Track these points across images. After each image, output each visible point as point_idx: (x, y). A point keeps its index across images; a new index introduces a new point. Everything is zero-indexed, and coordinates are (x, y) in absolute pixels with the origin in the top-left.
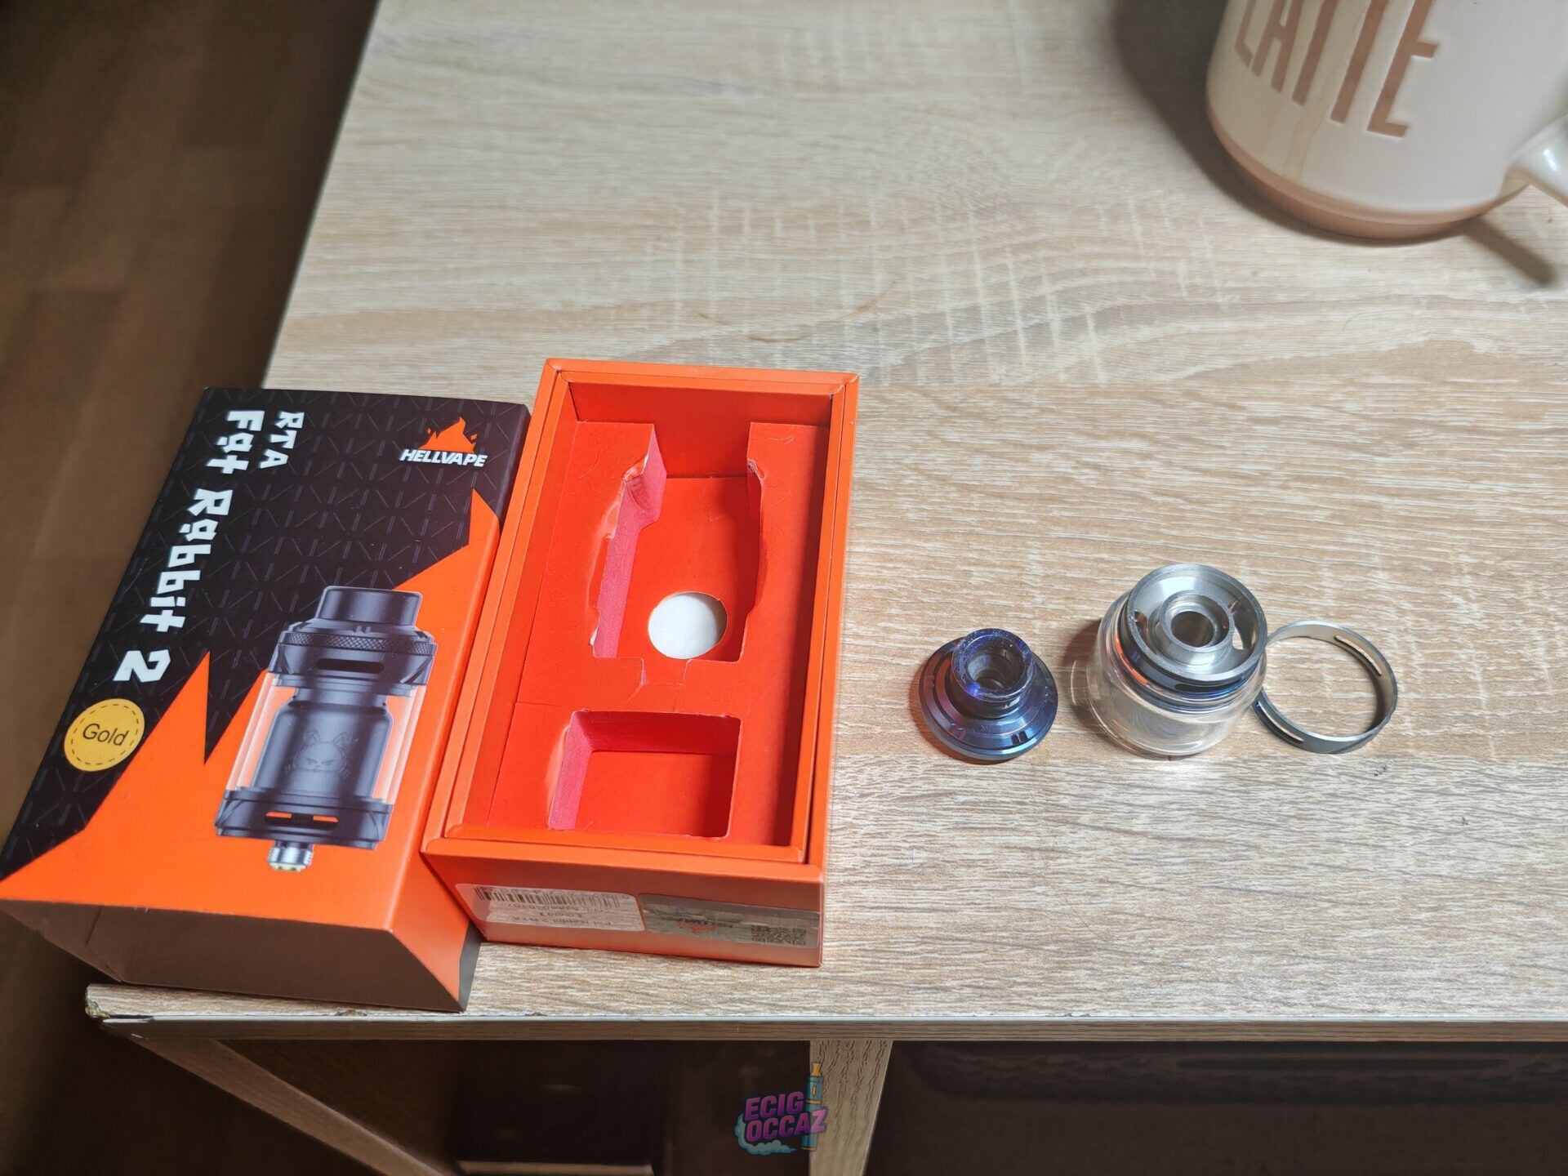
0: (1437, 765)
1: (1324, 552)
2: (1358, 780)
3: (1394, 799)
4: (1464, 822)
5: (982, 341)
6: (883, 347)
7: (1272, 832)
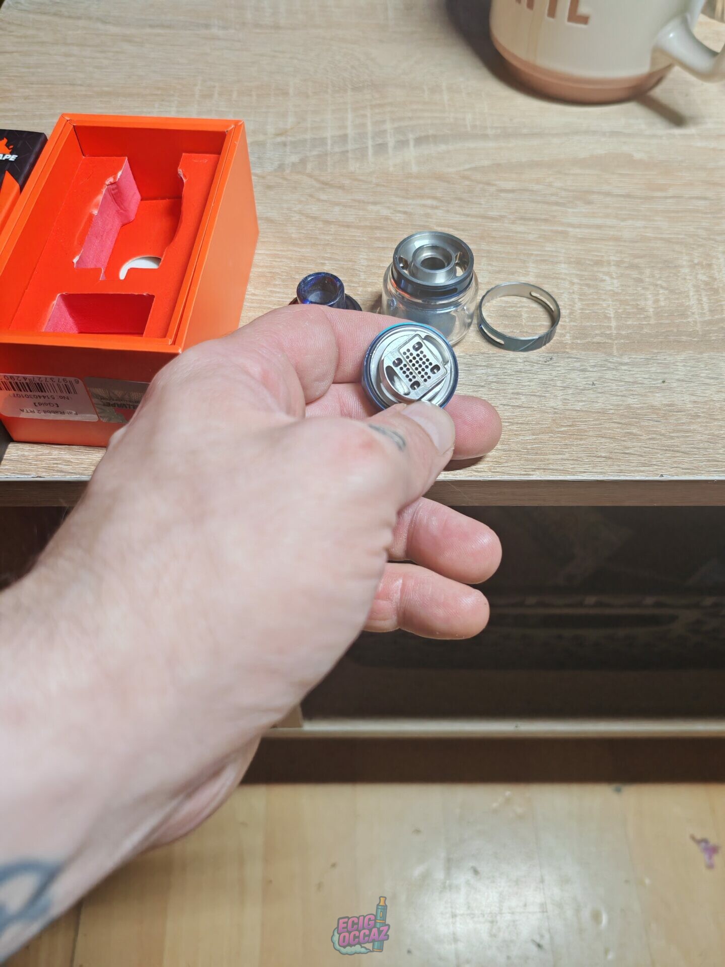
0: (581, 357)
1: (532, 254)
2: (535, 364)
3: (554, 373)
4: (593, 384)
5: (347, 152)
6: (289, 154)
7: (480, 389)
